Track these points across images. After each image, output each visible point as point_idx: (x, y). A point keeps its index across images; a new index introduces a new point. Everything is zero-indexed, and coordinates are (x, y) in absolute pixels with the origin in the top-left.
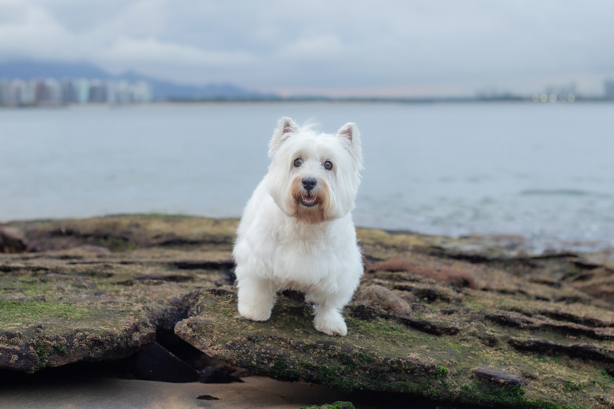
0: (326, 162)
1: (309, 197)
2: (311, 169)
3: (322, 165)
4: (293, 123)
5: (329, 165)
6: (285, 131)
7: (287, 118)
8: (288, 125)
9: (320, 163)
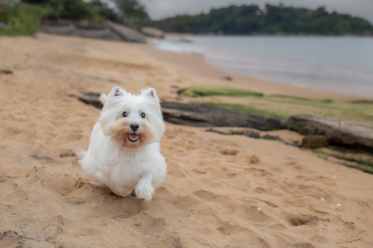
0: (142, 113)
1: (134, 135)
2: (134, 119)
3: (140, 115)
4: (122, 90)
5: (143, 115)
6: (116, 95)
7: (117, 87)
8: (117, 91)
9: (139, 114)
